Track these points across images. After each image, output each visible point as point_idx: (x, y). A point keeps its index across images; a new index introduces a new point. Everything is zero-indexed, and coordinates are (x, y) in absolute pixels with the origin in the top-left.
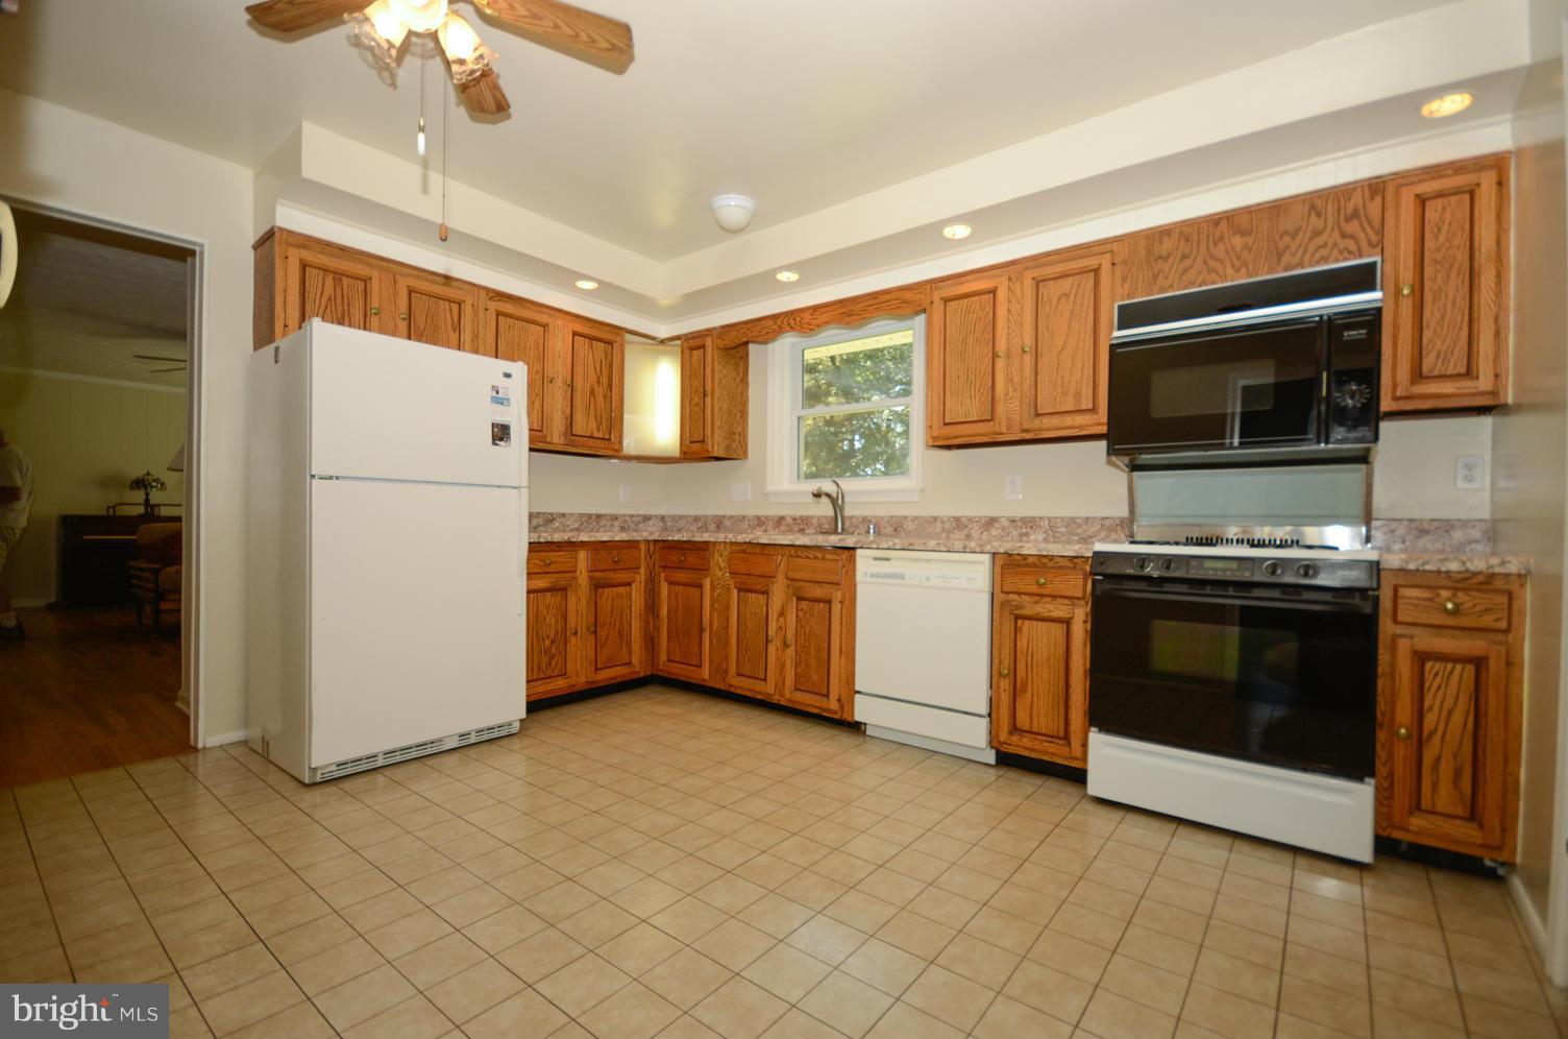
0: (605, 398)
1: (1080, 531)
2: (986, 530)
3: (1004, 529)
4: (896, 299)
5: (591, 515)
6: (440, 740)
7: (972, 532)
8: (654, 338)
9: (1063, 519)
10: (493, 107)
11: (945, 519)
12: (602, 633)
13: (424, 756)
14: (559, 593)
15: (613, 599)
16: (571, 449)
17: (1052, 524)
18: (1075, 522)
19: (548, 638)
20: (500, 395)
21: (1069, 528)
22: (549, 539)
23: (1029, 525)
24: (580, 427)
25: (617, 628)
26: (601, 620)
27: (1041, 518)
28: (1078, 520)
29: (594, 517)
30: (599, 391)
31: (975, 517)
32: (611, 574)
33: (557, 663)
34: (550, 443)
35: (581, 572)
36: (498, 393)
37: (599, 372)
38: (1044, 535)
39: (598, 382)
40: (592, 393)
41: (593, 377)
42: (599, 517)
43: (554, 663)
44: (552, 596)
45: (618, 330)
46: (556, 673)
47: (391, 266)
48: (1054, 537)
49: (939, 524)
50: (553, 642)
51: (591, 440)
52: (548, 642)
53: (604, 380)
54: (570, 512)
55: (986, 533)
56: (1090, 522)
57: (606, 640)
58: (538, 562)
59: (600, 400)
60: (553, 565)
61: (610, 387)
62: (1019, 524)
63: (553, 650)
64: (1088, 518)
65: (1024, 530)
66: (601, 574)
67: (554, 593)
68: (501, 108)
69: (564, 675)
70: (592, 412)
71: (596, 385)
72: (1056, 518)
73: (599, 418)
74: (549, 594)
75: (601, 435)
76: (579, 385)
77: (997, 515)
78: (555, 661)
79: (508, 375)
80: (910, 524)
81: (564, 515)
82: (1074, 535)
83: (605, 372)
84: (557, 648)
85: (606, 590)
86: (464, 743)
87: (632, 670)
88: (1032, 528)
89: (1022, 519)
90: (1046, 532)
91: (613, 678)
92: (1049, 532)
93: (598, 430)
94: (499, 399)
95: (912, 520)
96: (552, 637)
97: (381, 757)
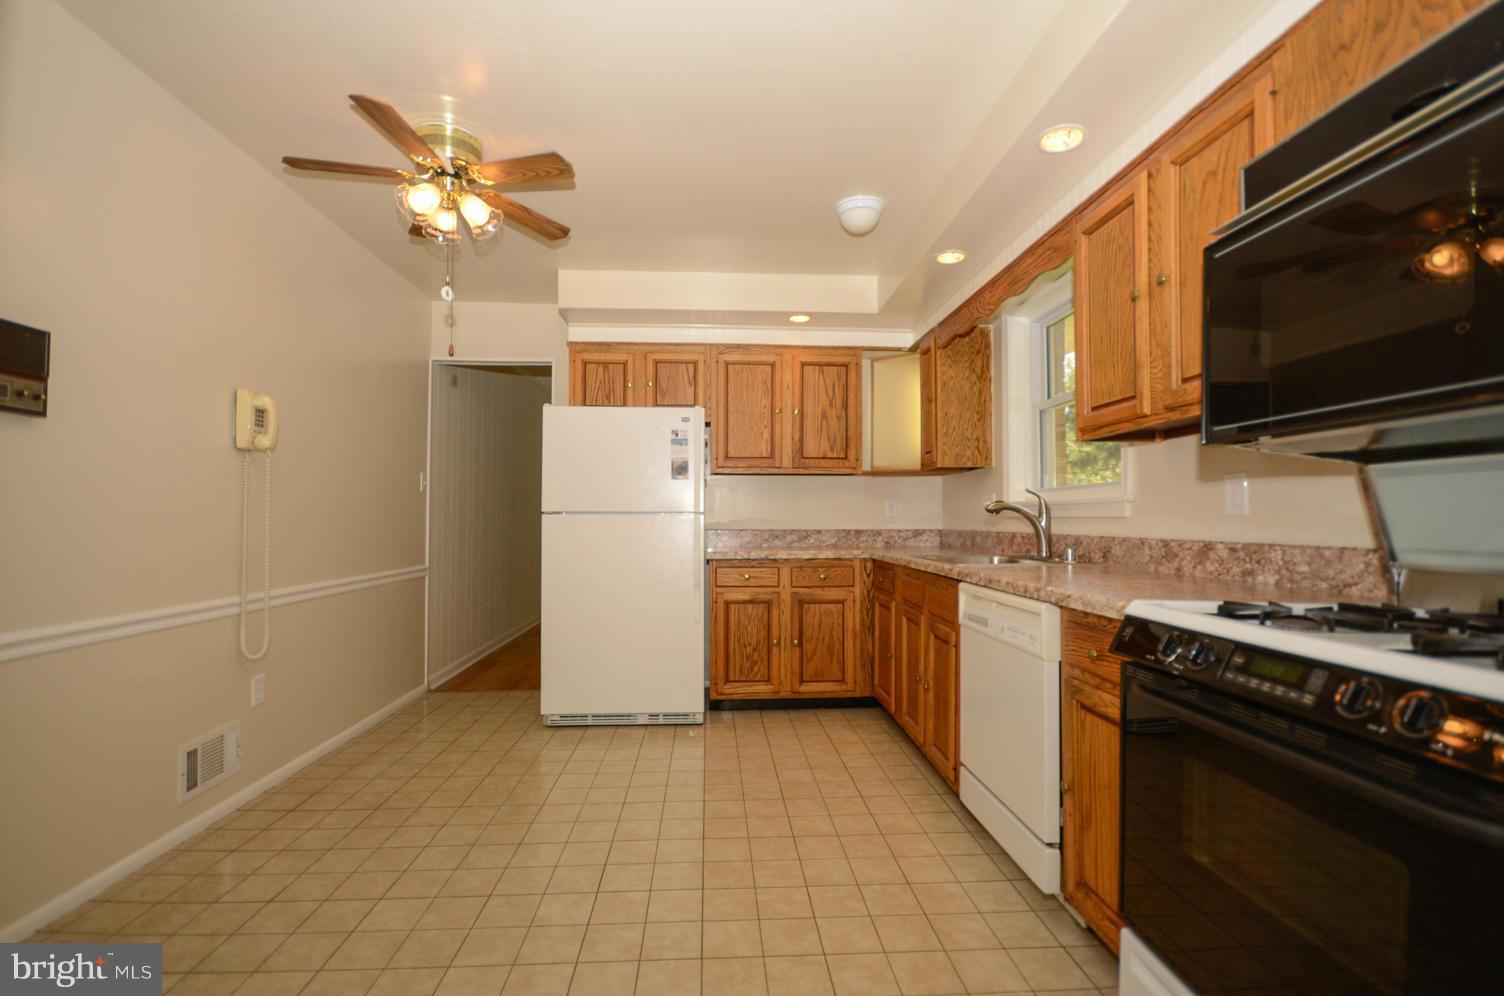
0: (839, 418)
1: (1331, 572)
2: (1200, 563)
3: (1222, 561)
4: (1049, 249)
5: (849, 531)
6: (635, 715)
7: (1183, 563)
8: (899, 350)
9: (1303, 549)
10: (560, 234)
11: (1153, 543)
12: (808, 647)
13: (616, 726)
14: (761, 605)
15: (821, 615)
16: (801, 471)
17: (1287, 558)
18: (1322, 556)
19: (750, 645)
20: (679, 437)
21: (1314, 566)
22: (746, 556)
23: (1255, 557)
24: (812, 448)
25: (826, 644)
26: (807, 633)
27: (1271, 546)
28: (1327, 553)
29: (852, 533)
30: (832, 413)
31: (1186, 542)
32: (819, 591)
33: (759, 669)
34: (779, 468)
35: (784, 587)
36: (677, 435)
37: (830, 393)
38: (1277, 577)
39: (831, 405)
40: (824, 416)
41: (824, 400)
42: (859, 532)
43: (756, 669)
44: (753, 608)
45: (856, 351)
46: (758, 677)
47: (631, 347)
48: (1291, 581)
49: (1147, 551)
50: (755, 650)
51: (823, 461)
52: (749, 649)
53: (838, 402)
54: (827, 528)
55: (1199, 567)
56: (1346, 557)
57: (814, 654)
58: (737, 576)
59: (834, 422)
60: (751, 580)
61: (845, 407)
62: (1242, 554)
63: (755, 657)
64: (1342, 550)
65: (1248, 566)
66: (805, 590)
67: (756, 605)
68: (564, 232)
69: (768, 681)
70: (824, 434)
71: (829, 408)
72: (1294, 547)
73: (832, 439)
74: (750, 606)
75: (835, 455)
76: (809, 409)
77: (1213, 540)
78: (757, 667)
79: (686, 420)
80: (1118, 548)
81: (819, 532)
82: (1323, 580)
83: (839, 393)
84: (759, 655)
85: (812, 606)
86: (654, 722)
87: (844, 687)
88: (1258, 562)
89: (1246, 546)
90: (1278, 572)
91: (823, 693)
92: (1284, 572)
93: (832, 450)
94: (678, 440)
95: (1120, 543)
96: (754, 645)
97: (590, 718)
